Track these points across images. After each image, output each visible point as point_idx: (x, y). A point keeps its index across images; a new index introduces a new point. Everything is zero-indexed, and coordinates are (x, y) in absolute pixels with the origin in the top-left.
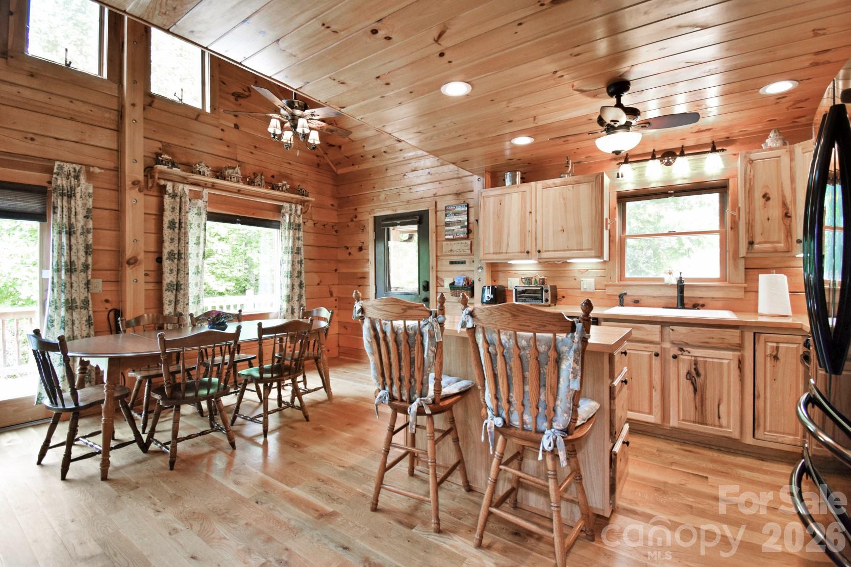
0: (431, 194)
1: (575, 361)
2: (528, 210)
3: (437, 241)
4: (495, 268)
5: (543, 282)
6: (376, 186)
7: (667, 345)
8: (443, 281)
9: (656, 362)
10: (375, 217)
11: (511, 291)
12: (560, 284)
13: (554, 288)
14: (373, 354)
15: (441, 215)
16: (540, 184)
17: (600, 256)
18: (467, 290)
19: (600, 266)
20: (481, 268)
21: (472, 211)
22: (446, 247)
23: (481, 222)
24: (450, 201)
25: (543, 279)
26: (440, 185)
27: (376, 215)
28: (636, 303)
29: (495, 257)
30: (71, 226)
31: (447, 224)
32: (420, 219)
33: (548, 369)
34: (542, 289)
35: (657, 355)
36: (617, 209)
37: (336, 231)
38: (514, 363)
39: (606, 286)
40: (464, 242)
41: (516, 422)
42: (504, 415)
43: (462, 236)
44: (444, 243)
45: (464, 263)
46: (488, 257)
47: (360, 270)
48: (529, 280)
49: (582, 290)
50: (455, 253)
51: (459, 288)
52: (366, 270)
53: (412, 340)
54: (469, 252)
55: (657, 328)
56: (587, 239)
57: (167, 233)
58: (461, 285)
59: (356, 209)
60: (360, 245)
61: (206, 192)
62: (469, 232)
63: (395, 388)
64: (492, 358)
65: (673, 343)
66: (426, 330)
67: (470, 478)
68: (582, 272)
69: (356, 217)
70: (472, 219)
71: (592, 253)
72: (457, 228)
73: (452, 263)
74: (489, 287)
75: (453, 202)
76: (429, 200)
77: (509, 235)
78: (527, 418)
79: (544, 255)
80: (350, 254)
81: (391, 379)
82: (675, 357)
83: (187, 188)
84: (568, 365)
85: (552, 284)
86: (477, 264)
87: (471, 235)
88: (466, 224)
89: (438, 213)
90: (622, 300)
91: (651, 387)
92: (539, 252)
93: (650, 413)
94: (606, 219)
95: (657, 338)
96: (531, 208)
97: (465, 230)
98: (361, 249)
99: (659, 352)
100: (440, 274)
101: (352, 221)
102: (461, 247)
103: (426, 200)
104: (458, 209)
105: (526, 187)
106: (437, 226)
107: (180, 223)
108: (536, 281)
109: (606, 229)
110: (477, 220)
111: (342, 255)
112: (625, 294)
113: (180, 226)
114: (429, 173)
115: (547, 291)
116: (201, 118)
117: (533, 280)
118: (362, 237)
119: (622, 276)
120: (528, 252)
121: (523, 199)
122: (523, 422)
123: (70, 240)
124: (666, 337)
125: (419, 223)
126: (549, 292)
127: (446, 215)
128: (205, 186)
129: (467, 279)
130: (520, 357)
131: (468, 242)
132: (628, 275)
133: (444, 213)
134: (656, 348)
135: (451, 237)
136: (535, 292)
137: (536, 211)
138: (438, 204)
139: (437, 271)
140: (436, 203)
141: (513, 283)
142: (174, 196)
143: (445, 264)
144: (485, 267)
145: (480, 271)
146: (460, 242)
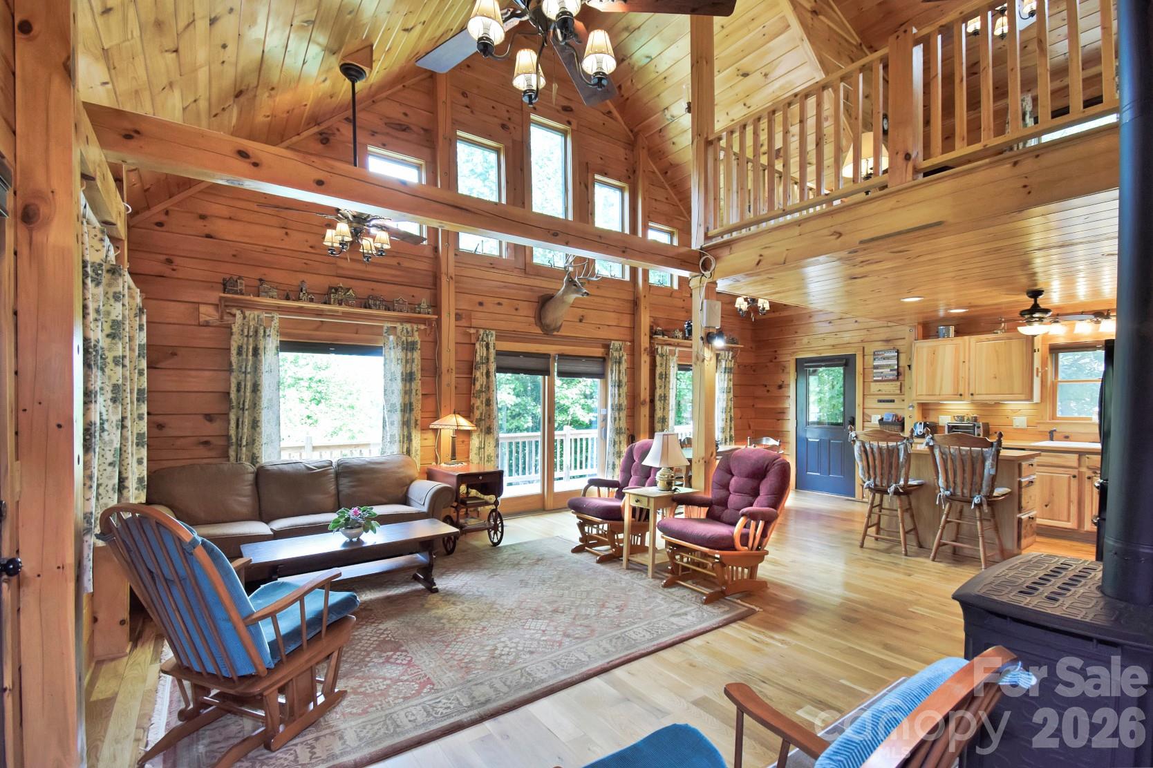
0: (857, 339)
1: (993, 460)
2: (962, 359)
3: (864, 382)
4: (925, 408)
5: (975, 419)
6: (799, 331)
7: (1083, 469)
8: (870, 417)
9: (1074, 482)
10: (796, 359)
11: (943, 427)
12: (991, 421)
13: (986, 426)
14: (861, 461)
15: (869, 359)
16: (974, 338)
17: (1030, 398)
18: (897, 425)
19: (1032, 407)
20: (912, 406)
21: (902, 357)
22: (874, 387)
23: (913, 367)
24: (878, 346)
25: (976, 417)
26: (868, 333)
27: (798, 357)
28: (1067, 438)
29: (928, 398)
30: (620, 381)
31: (876, 367)
32: (847, 362)
33: (978, 466)
34: (975, 425)
35: (1074, 477)
36: (1049, 359)
37: (754, 371)
38: (958, 463)
39: (1039, 423)
40: (894, 383)
41: (959, 493)
42: (951, 490)
43: (891, 378)
44: (872, 384)
45: (893, 401)
46: (920, 398)
47: (781, 406)
48: (962, 418)
49: (1014, 427)
50: (884, 392)
51: (888, 423)
52: (787, 406)
53: (893, 452)
54: (899, 392)
55: (1076, 456)
56: (1017, 384)
57: (658, 381)
58: (890, 420)
59: (776, 351)
60: (780, 383)
61: (678, 349)
62: (899, 374)
63: (878, 479)
64: (945, 462)
65: (1088, 468)
66: (902, 447)
67: (921, 540)
68: (1014, 411)
69: (776, 358)
70: (903, 363)
71: (1023, 397)
72: (887, 371)
73: (880, 401)
74: (921, 424)
75: (883, 348)
76: (857, 345)
77: (942, 380)
78: (965, 491)
79: (976, 397)
80: (768, 391)
81: (875, 474)
82: (1089, 478)
83: (668, 348)
84: (988, 463)
85: (984, 421)
86: (906, 404)
87: (900, 378)
88: (896, 367)
89: (866, 357)
90: (1051, 436)
91: (1070, 501)
92: (972, 395)
93: (1068, 520)
94: (1037, 369)
95: (1075, 464)
96: (965, 358)
97: (895, 373)
98: (780, 387)
99: (1076, 474)
100: (866, 411)
101: (771, 361)
102: (891, 388)
103: (852, 345)
104: (887, 355)
105: (959, 340)
106: (864, 369)
107: (666, 375)
108: (968, 419)
109: (1037, 375)
110: (909, 366)
111: (760, 392)
112: (1055, 431)
113: (665, 376)
114: (856, 321)
115: (979, 427)
116: (674, 295)
117: (966, 418)
118: (783, 377)
119: (1053, 417)
120: (961, 395)
121: (957, 350)
122: (963, 493)
123: (619, 390)
124: (1082, 463)
125: (846, 365)
126: (981, 428)
127: (874, 359)
128: (678, 345)
129: (896, 416)
130: (962, 460)
131: (898, 383)
132: (1059, 414)
133: (872, 358)
134: (1075, 472)
135: (880, 378)
136: (967, 428)
137: (969, 361)
138: (866, 349)
139: (864, 408)
140: (864, 348)
141: (945, 420)
142: (662, 356)
143: (872, 403)
144: (916, 405)
145: (911, 409)
146: (890, 383)
